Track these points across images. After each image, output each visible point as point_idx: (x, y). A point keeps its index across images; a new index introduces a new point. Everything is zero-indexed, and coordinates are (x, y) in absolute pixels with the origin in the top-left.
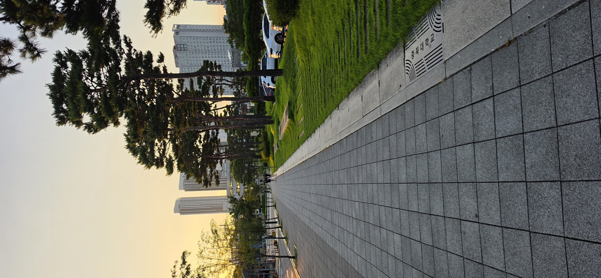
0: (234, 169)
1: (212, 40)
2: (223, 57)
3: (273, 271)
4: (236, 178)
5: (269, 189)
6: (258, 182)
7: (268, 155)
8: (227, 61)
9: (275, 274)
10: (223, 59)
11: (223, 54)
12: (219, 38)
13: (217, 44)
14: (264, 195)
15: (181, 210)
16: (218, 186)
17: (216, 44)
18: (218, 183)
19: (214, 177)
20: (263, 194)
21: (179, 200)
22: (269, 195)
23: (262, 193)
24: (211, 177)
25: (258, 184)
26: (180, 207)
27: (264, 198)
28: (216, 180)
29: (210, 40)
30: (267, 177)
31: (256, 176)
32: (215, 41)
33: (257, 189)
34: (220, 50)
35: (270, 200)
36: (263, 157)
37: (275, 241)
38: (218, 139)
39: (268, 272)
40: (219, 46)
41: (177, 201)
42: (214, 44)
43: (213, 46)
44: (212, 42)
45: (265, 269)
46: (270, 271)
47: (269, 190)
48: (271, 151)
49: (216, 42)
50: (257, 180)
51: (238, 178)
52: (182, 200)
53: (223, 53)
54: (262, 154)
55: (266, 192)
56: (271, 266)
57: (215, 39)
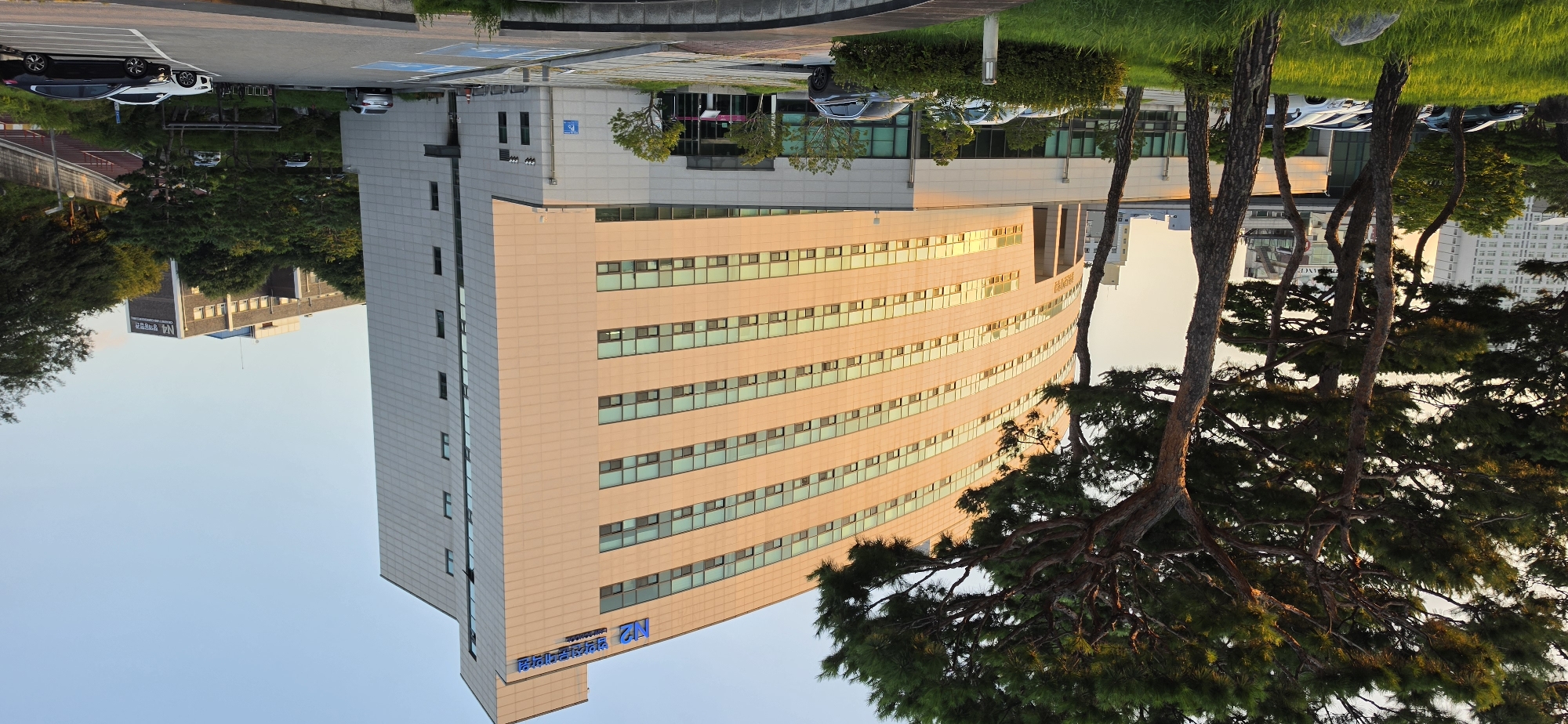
1: (1484, 267)
2: (1544, 241)
8: (1559, 232)
10: (1550, 242)
11: (1534, 241)
12: (1480, 249)
13: (1498, 254)
17: (1498, 258)
29: (1483, 272)
32: (1485, 258)
34: (1518, 250)
40: (1506, 249)
42: (1497, 263)
43: (1503, 267)
44: (1489, 267)
49: (1491, 258)
53: (1531, 240)
57: (1482, 258)
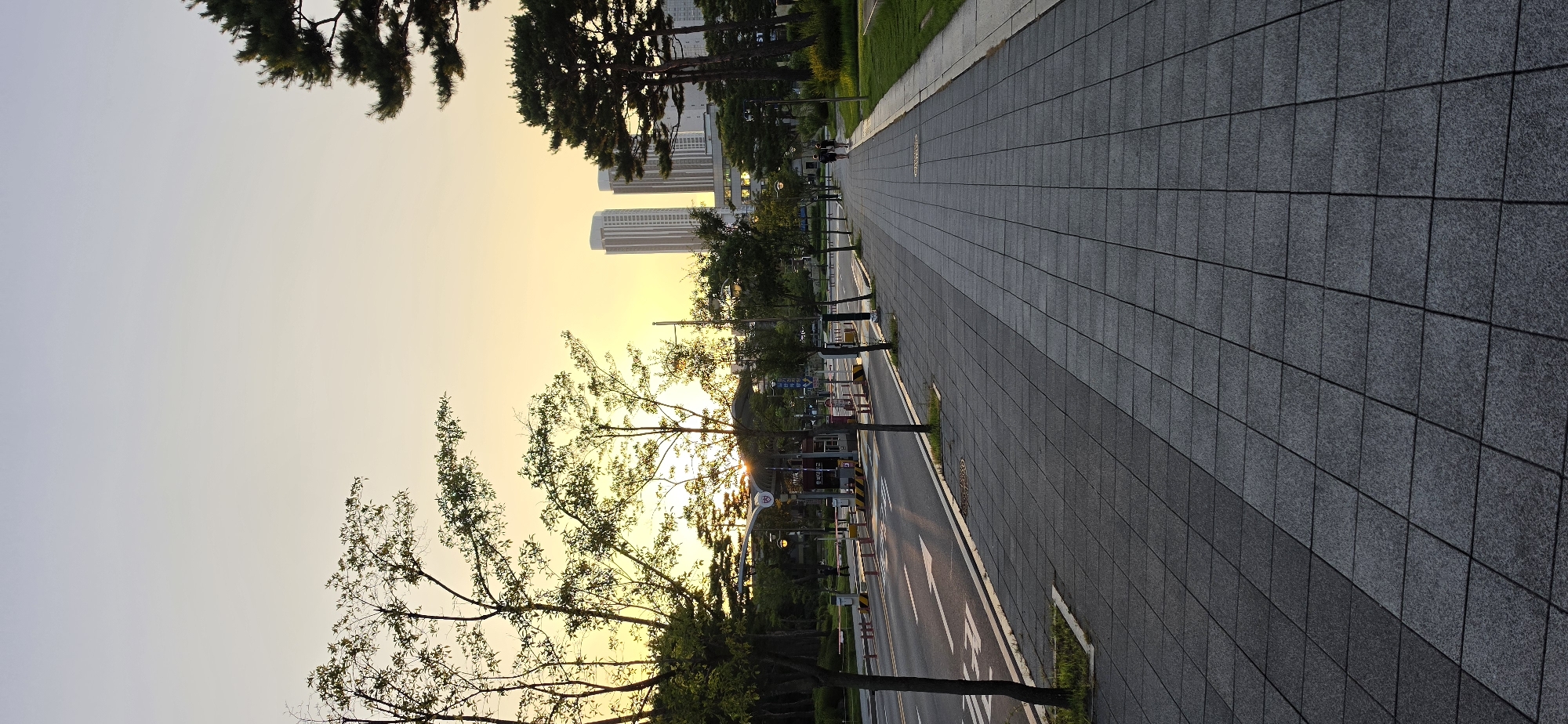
0: (728, 127)
3: (851, 458)
4: (735, 154)
5: (835, 188)
6: (799, 170)
7: (833, 60)
9: (857, 473)
14: (819, 206)
15: (608, 242)
16: (667, 175)
18: (666, 165)
19: (652, 145)
20: (814, 204)
21: (600, 215)
22: (834, 209)
23: (812, 200)
24: (644, 145)
25: (799, 174)
26: (605, 234)
27: (819, 216)
28: (662, 157)
30: (828, 148)
31: (793, 150)
33: (796, 188)
35: (837, 225)
36: (816, 67)
37: (858, 369)
38: (666, 15)
39: (831, 463)
41: (595, 219)
45: (824, 454)
46: (838, 458)
47: (833, 193)
48: (846, 44)
50: (797, 164)
51: (741, 154)
52: (607, 215)
54: (813, 57)
55: (825, 197)
56: (842, 440)
